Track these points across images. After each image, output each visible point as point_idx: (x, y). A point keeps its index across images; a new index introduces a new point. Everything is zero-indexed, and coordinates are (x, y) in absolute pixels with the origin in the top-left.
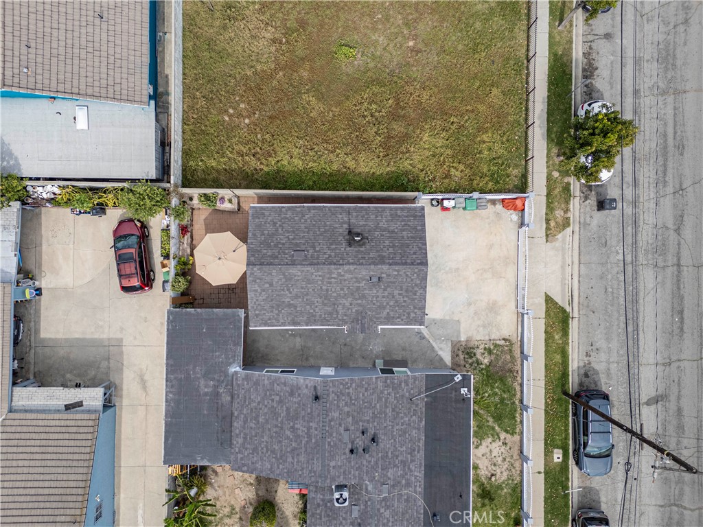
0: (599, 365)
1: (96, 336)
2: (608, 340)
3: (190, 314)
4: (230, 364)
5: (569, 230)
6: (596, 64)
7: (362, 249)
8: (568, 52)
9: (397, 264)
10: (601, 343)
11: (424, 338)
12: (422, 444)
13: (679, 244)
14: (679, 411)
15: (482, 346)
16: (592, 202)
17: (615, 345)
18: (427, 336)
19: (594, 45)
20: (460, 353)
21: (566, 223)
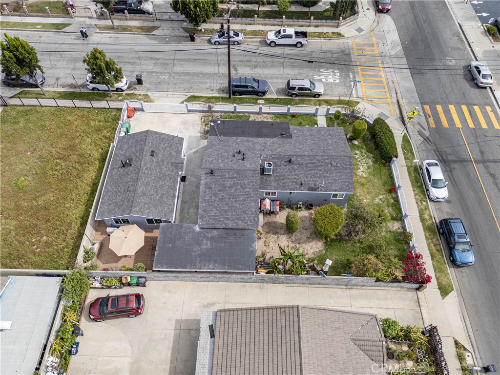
0: (219, 86)
1: (172, 339)
2: (206, 83)
3: (158, 255)
4: (194, 231)
5: (149, 94)
6: (70, 83)
7: (134, 159)
8: (59, 93)
9: (145, 143)
10: (208, 85)
11: (197, 151)
12: (245, 138)
13: (164, 59)
14: (240, 61)
15: (204, 127)
16: (138, 87)
17: (208, 81)
18: (196, 149)
19: (60, 84)
20: (207, 136)
21: (147, 95)
